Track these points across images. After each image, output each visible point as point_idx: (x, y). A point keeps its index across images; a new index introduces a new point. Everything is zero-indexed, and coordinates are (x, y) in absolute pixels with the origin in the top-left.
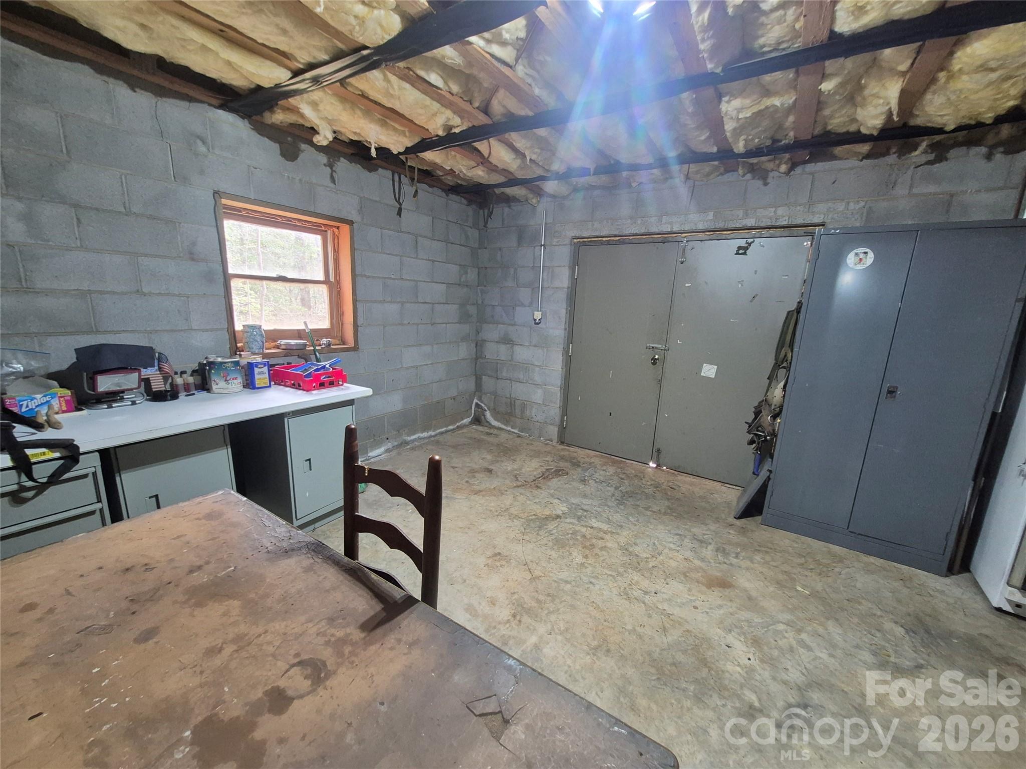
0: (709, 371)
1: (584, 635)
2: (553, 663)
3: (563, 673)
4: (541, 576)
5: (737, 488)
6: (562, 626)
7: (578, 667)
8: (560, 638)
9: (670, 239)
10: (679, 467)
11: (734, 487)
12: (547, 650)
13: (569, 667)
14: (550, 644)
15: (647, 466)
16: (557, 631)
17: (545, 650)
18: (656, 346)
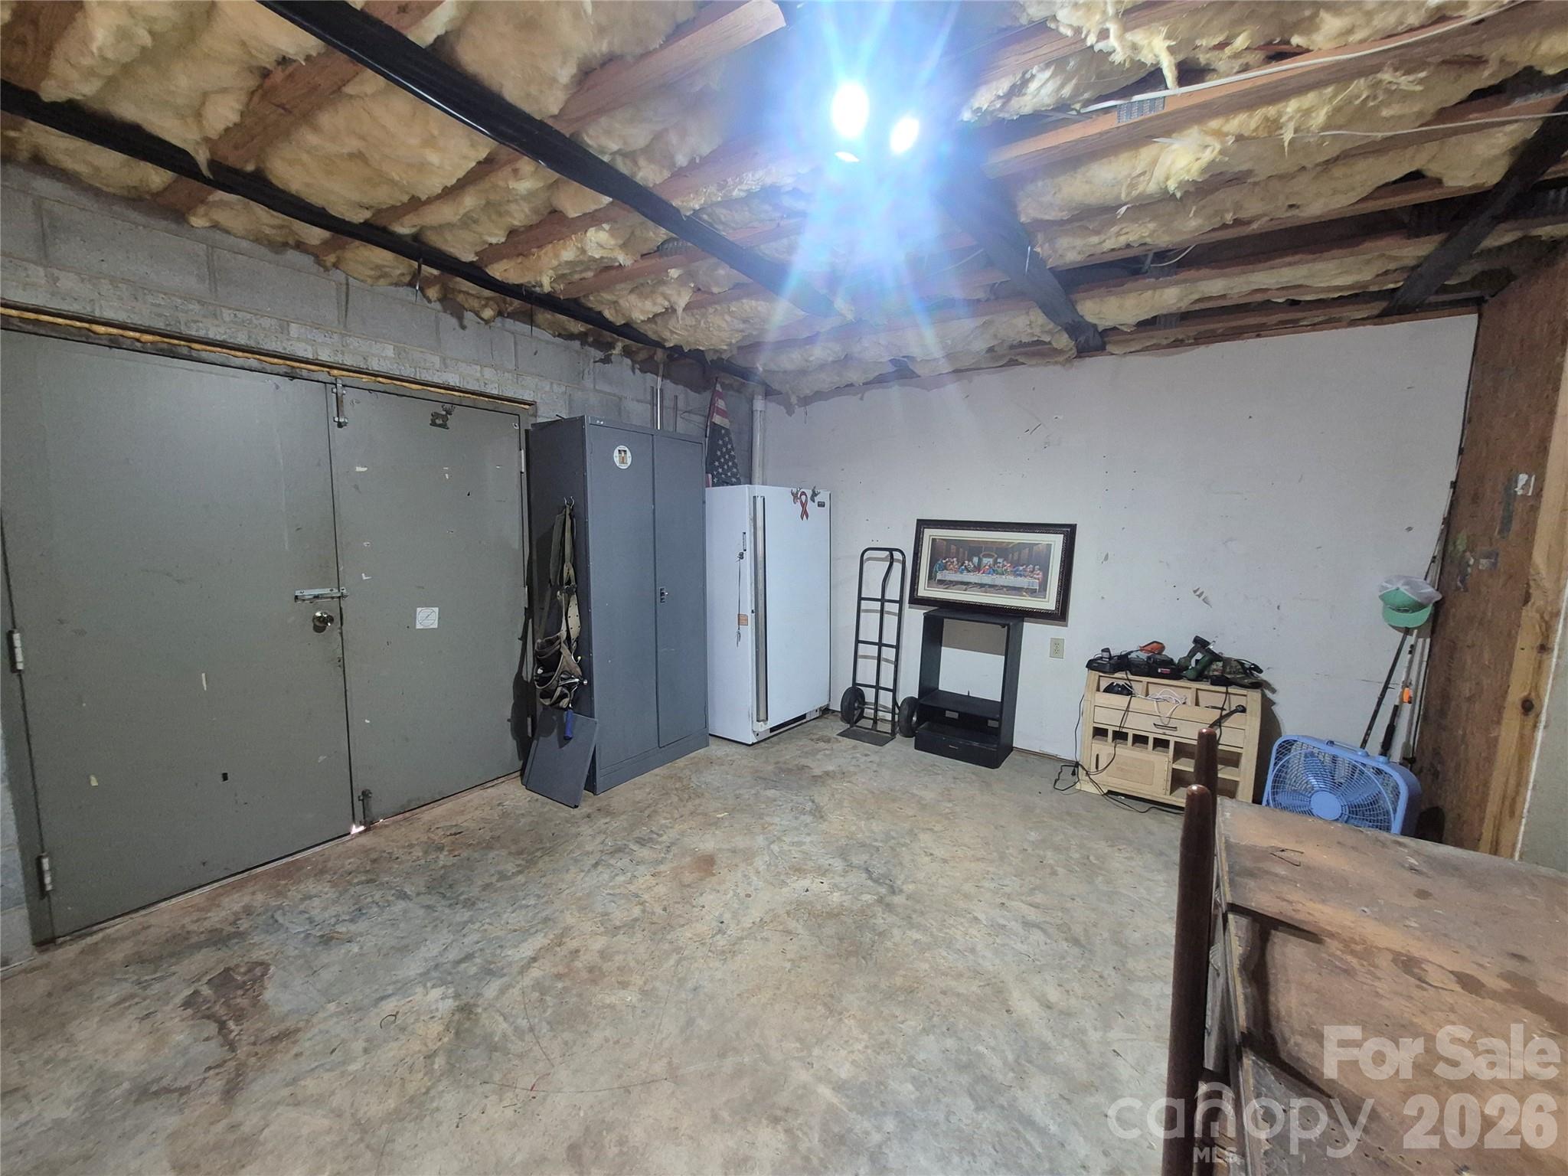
0: (427, 618)
1: (809, 1019)
2: (866, 1069)
3: (880, 1058)
4: (670, 1063)
5: (500, 780)
6: (793, 1045)
7: (865, 1036)
8: (816, 1051)
9: (305, 373)
10: (409, 801)
11: (496, 782)
12: (845, 1072)
13: (866, 1047)
14: (830, 1067)
15: (347, 838)
16: (804, 1053)
17: (844, 1075)
18: (317, 592)
